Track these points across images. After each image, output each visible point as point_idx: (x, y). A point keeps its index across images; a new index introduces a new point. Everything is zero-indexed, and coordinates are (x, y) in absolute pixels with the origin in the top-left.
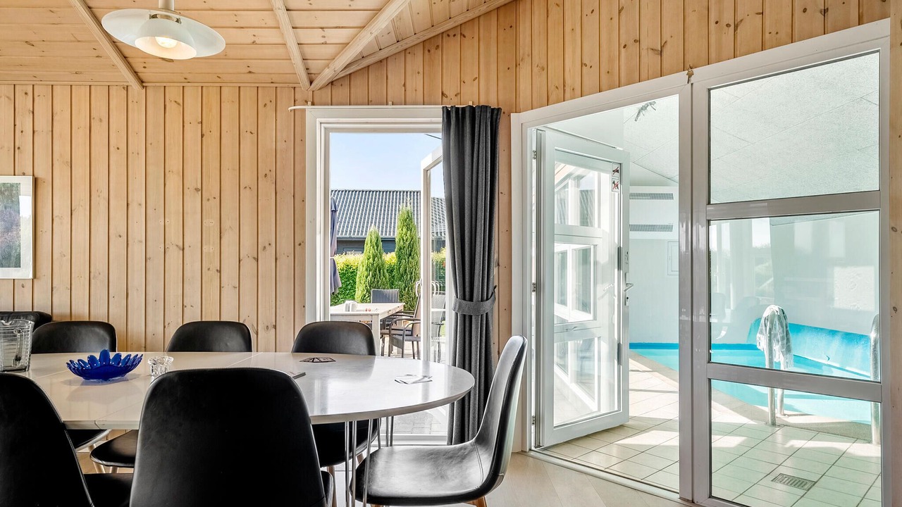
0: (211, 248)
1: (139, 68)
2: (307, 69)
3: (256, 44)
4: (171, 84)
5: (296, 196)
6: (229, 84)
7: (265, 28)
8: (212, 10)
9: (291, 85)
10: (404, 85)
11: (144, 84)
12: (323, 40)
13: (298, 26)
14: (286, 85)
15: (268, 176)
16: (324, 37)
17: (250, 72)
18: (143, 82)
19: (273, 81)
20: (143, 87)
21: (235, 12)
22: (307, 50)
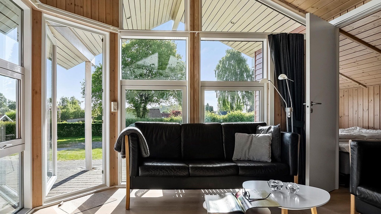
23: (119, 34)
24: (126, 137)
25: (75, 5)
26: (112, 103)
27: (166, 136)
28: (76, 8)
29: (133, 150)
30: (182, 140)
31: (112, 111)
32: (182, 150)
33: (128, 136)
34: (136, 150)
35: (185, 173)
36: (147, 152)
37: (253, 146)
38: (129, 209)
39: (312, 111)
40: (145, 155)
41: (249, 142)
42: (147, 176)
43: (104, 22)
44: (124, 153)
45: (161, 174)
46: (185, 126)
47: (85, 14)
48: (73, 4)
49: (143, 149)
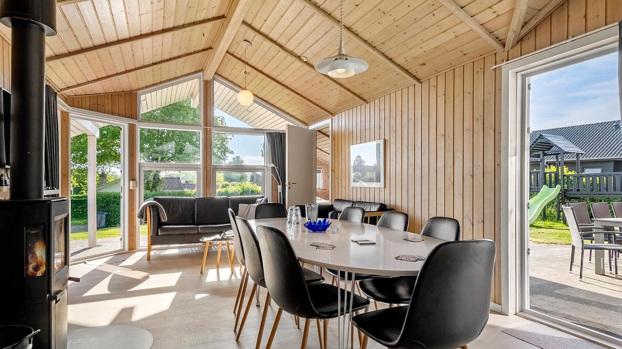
0: (449, 170)
1: (415, 74)
2: (497, 38)
3: (458, 36)
4: (431, 77)
5: (496, 130)
6: (458, 66)
7: (457, 25)
8: (426, 29)
9: (492, 53)
10: (586, 16)
11: (421, 81)
12: (495, 15)
13: (474, 14)
14: (489, 54)
15: (479, 120)
16: (494, 12)
17: (465, 54)
18: (420, 80)
19: (481, 54)
20: (420, 82)
21: (437, 24)
22: (489, 26)
23: (137, 125)
24: (148, 208)
25: (98, 105)
26: (131, 182)
27: (181, 206)
28: (99, 107)
29: (153, 217)
30: (196, 210)
31: (131, 188)
32: (195, 217)
33: (150, 207)
34: (157, 217)
35: (196, 232)
36: (164, 218)
37: (250, 212)
38: (150, 260)
39: (289, 188)
40: (163, 220)
41: (247, 211)
42: (165, 235)
43: (123, 117)
44: (146, 219)
45: (177, 233)
46: (198, 200)
47: (106, 112)
48: (96, 104)
49: (161, 216)
